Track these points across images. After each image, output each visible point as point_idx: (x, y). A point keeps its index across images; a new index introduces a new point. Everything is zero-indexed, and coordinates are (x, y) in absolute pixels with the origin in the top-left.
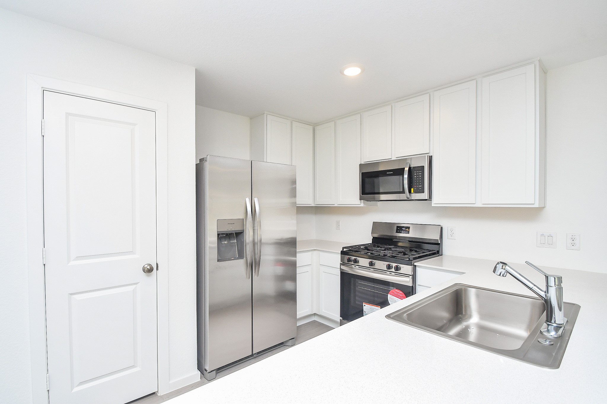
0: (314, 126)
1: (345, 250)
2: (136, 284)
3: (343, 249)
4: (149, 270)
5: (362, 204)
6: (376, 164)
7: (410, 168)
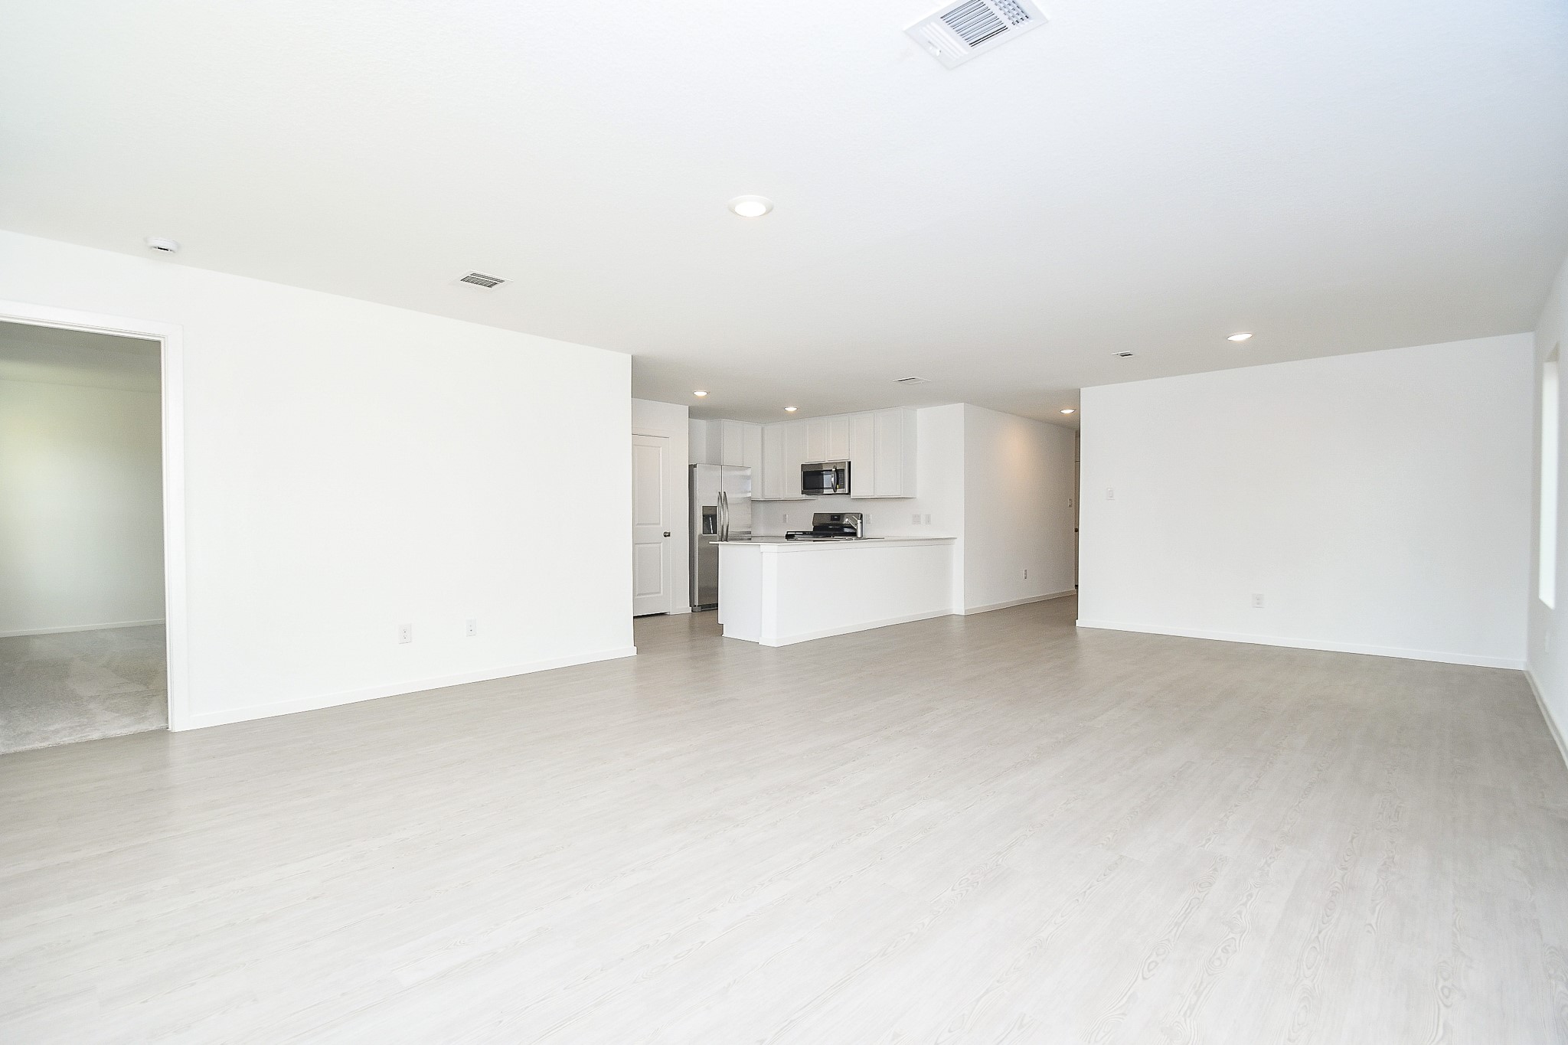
2: (661, 543)
3: (787, 531)
5: (804, 496)
6: (820, 464)
7: (835, 469)
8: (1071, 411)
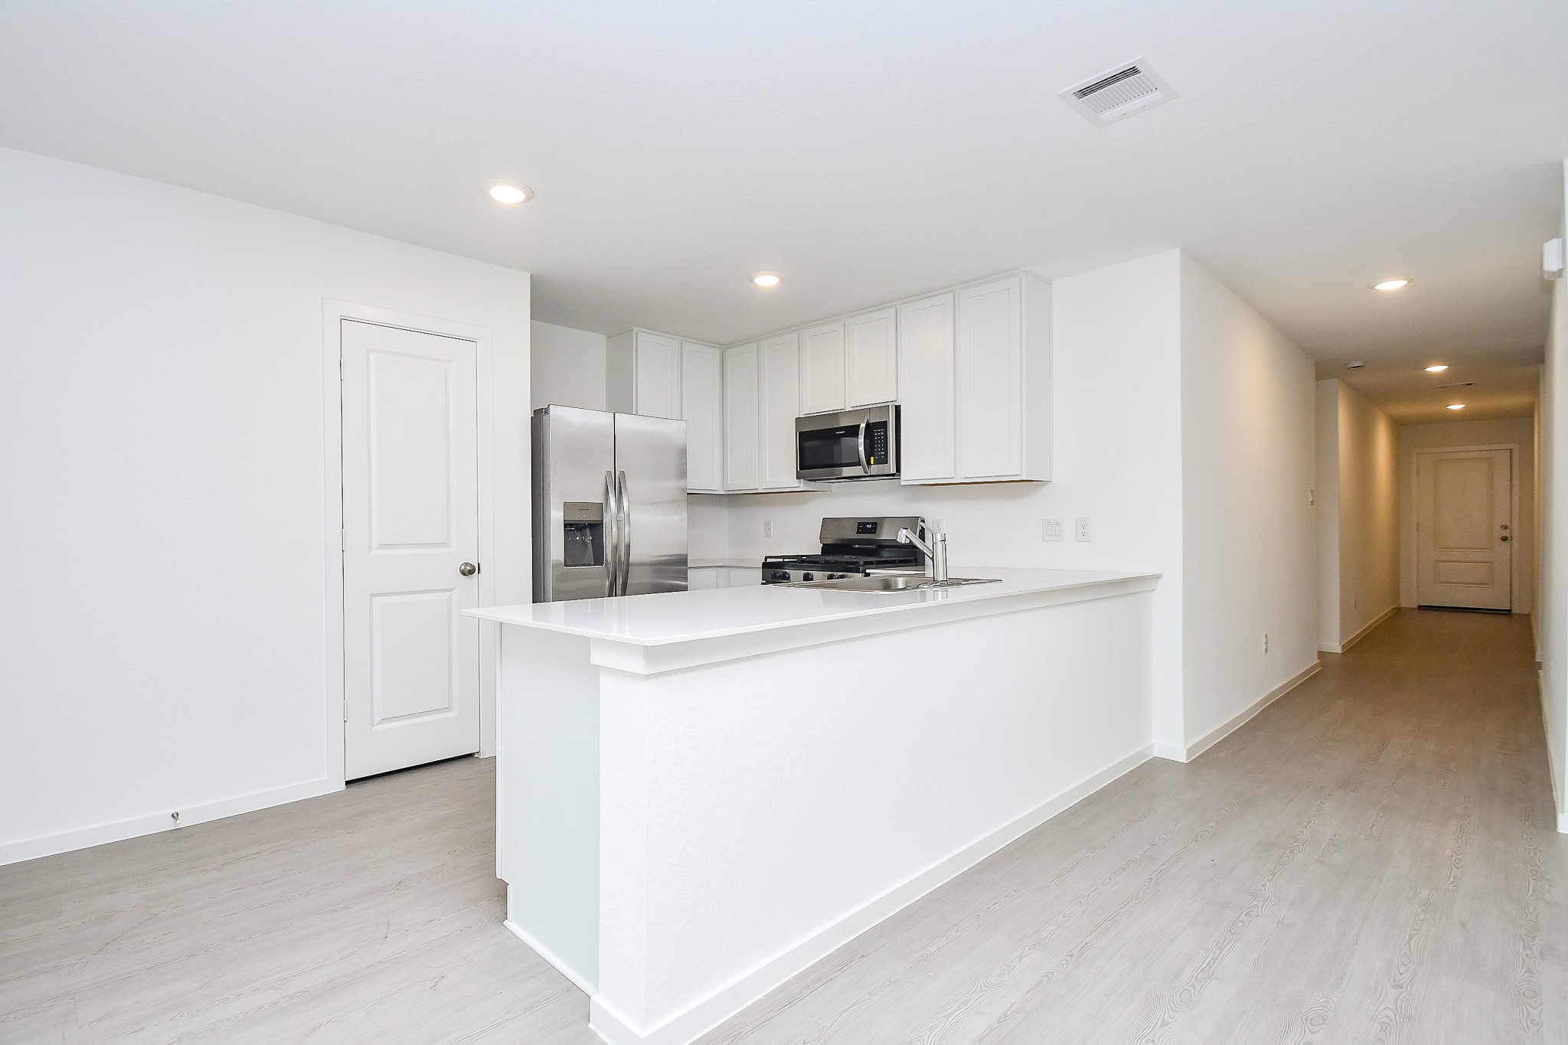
0: (725, 348)
1: (769, 560)
2: (452, 590)
3: (766, 559)
4: (469, 571)
5: (802, 485)
6: (835, 416)
7: (868, 425)
8: (1403, 283)
